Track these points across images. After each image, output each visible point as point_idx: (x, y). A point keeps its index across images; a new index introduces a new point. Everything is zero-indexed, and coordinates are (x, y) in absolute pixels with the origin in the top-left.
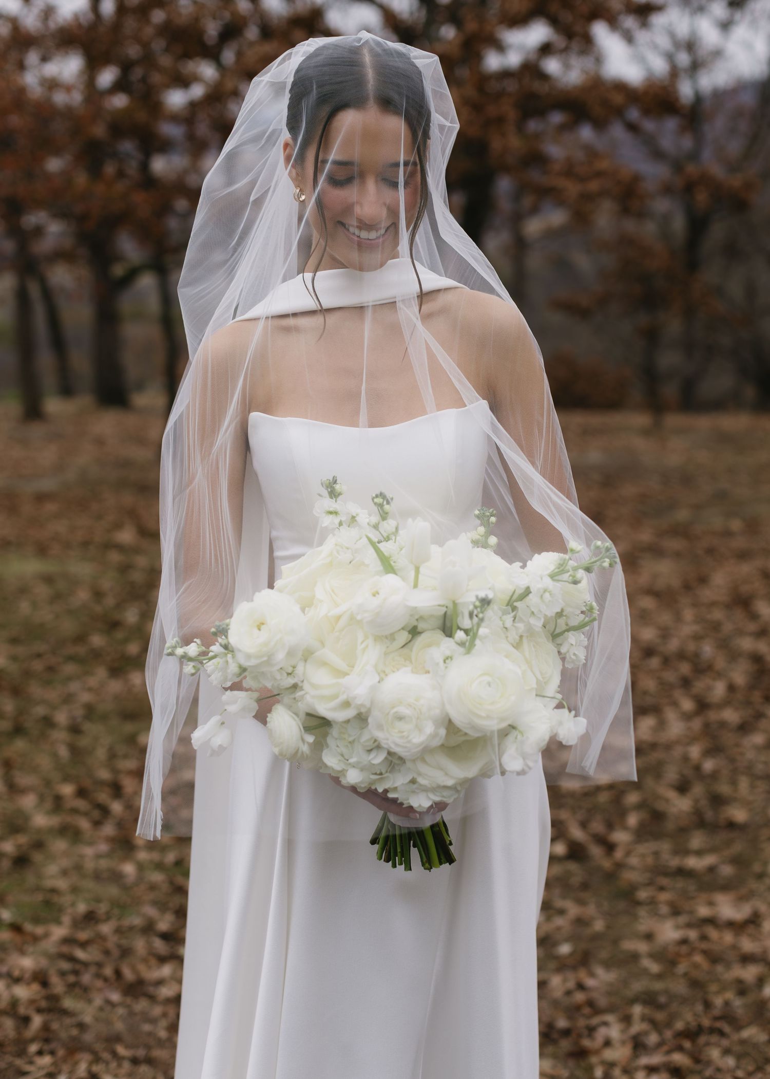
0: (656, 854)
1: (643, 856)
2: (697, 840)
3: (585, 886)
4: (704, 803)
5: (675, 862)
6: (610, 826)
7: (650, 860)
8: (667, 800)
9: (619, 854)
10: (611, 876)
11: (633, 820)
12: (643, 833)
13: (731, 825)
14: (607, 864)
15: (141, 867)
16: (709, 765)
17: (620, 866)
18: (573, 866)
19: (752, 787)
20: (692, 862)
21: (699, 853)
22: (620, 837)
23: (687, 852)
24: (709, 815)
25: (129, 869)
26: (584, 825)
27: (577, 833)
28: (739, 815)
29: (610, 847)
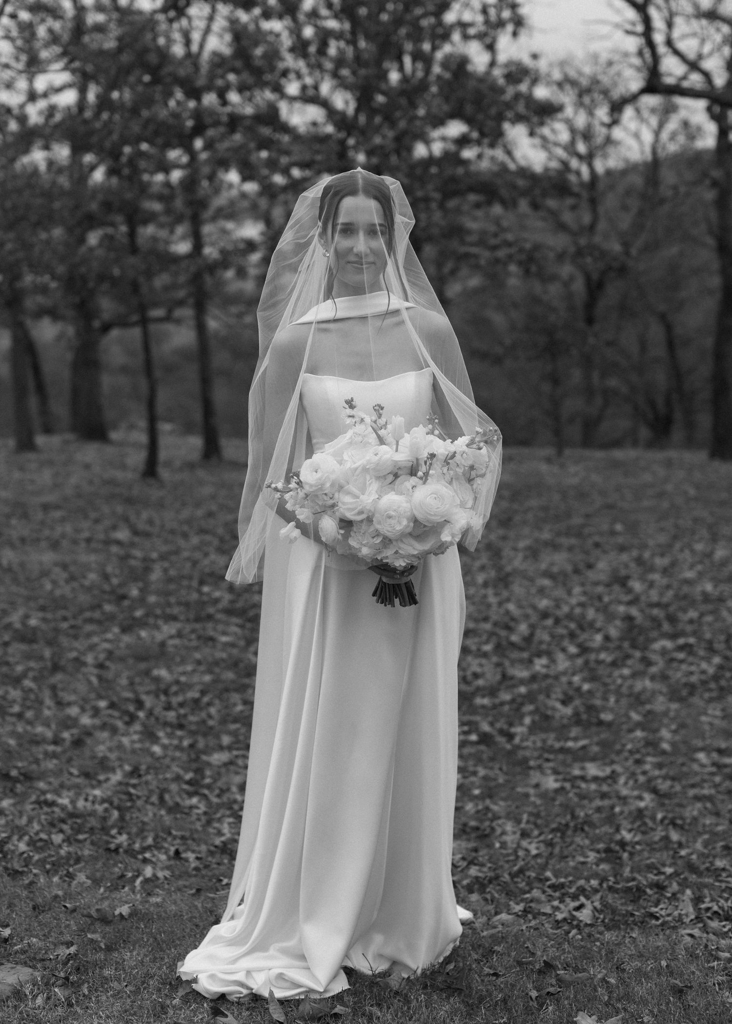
0: (544, 741)
1: (534, 742)
2: (574, 732)
3: (492, 759)
4: (582, 709)
5: (557, 745)
6: (511, 725)
7: (539, 744)
8: (554, 709)
9: (517, 740)
10: (510, 753)
11: (527, 720)
12: (533, 728)
13: (601, 723)
14: (508, 747)
15: (165, 747)
16: (586, 687)
17: (518, 747)
18: (482, 747)
19: (617, 701)
20: (570, 744)
21: (576, 739)
22: (518, 730)
23: (567, 739)
24: (584, 717)
25: (157, 749)
26: (492, 724)
27: (486, 727)
28: (607, 717)
29: (510, 737)
